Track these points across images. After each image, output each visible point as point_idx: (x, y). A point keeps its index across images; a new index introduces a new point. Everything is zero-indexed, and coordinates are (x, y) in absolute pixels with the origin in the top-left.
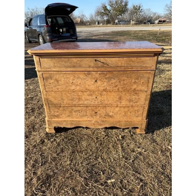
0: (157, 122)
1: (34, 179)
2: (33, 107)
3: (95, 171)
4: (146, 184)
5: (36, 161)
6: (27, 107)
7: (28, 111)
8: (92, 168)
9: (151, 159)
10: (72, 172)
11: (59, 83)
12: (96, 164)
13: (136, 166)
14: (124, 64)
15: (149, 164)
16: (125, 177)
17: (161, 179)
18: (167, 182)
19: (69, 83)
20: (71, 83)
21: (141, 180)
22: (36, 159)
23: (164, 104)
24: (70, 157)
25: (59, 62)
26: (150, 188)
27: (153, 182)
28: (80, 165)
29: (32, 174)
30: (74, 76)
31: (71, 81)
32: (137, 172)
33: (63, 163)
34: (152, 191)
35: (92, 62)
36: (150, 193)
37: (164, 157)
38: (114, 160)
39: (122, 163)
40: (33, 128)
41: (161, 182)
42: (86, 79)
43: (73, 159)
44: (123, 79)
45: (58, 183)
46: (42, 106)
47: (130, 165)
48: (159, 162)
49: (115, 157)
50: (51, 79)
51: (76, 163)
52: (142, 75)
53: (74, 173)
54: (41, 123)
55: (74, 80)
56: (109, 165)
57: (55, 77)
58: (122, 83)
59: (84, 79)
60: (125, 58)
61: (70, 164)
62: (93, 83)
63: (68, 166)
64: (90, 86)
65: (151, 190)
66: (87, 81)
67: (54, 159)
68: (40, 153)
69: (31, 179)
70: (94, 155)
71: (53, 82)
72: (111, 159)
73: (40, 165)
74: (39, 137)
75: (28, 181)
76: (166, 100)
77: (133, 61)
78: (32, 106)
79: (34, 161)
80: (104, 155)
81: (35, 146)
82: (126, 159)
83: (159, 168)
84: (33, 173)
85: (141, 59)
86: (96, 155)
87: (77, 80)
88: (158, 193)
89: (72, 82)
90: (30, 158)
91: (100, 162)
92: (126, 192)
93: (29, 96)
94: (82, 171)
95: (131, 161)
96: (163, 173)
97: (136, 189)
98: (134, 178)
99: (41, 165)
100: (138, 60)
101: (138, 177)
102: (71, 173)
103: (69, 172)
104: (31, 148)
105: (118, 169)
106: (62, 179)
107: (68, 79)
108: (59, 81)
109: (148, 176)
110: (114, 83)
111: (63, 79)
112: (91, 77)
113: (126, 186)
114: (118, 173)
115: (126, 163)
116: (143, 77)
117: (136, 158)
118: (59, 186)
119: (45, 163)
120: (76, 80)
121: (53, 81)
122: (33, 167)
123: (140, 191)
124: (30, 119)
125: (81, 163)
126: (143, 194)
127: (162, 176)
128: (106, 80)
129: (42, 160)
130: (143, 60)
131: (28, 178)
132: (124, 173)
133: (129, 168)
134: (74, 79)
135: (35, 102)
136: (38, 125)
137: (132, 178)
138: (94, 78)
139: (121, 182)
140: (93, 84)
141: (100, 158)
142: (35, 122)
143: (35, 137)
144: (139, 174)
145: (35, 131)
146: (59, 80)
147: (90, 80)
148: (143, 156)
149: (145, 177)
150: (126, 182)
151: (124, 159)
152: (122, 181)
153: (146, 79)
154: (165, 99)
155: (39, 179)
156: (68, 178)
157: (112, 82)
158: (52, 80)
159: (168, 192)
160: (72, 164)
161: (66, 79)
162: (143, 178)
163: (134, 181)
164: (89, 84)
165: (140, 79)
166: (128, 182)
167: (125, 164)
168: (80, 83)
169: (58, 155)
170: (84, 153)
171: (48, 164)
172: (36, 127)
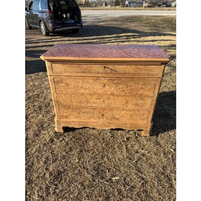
0: (162, 125)
1: (47, 174)
2: (40, 105)
3: (101, 169)
4: (146, 182)
5: (47, 158)
6: (34, 105)
7: (35, 108)
8: (99, 167)
9: (154, 160)
11: (69, 86)
12: (102, 163)
13: (139, 166)
14: (132, 71)
15: (151, 165)
16: (128, 176)
17: (161, 179)
18: (166, 181)
19: (78, 87)
21: (143, 179)
22: (47, 156)
24: (79, 156)
25: (69, 68)
26: (150, 186)
27: (153, 181)
28: (88, 163)
29: (45, 170)
30: (84, 81)
32: (139, 171)
33: (72, 161)
34: (152, 188)
35: (101, 69)
37: (166, 159)
38: (119, 159)
39: (126, 163)
40: (42, 127)
41: (161, 181)
43: (81, 157)
44: (130, 85)
45: (69, 178)
46: (49, 104)
47: (133, 165)
48: (161, 163)
49: (120, 157)
50: (62, 83)
51: (84, 161)
52: (148, 82)
53: (83, 170)
54: (49, 122)
55: (83, 84)
56: (114, 165)
57: (65, 81)
58: (129, 88)
59: (93, 84)
60: (133, 66)
61: (79, 162)
62: (101, 87)
63: (77, 164)
64: (98, 90)
66: (95, 85)
67: (64, 157)
68: (50, 151)
69: (45, 174)
70: (100, 155)
72: (116, 159)
73: (51, 162)
74: (48, 136)
75: (42, 175)
77: (140, 69)
78: (39, 104)
79: (46, 158)
80: (110, 155)
81: (45, 144)
82: (130, 159)
83: (160, 168)
85: (148, 67)
86: (102, 155)
88: (158, 190)
89: (81, 86)
90: (42, 155)
91: (106, 162)
92: (129, 188)
93: (35, 93)
94: (90, 169)
95: (134, 161)
96: (163, 174)
97: (138, 186)
98: (136, 177)
99: (52, 162)
100: (145, 68)
101: (140, 176)
102: (80, 170)
103: (77, 169)
104: (42, 146)
105: (122, 168)
106: (71, 175)
107: (78, 84)
108: (69, 85)
109: (149, 175)
110: (122, 88)
111: (73, 83)
112: (100, 82)
113: (128, 183)
114: (122, 172)
116: (149, 84)
117: (139, 159)
118: (69, 181)
119: (55, 160)
120: (85, 84)
121: (63, 85)
122: (45, 164)
123: (141, 187)
124: (38, 118)
125: (88, 162)
126: (143, 190)
127: (162, 176)
128: (114, 85)
129: (52, 157)
130: (150, 68)
131: (42, 173)
132: (127, 172)
133: (132, 168)
135: (42, 100)
136: (46, 124)
137: (135, 176)
138: (102, 83)
139: (125, 179)
140: (101, 89)
141: (106, 157)
142: (44, 121)
143: (44, 135)
144: (141, 173)
145: (43, 129)
147: (98, 85)
148: (146, 157)
150: (129, 179)
151: (128, 160)
153: (152, 86)
155: (51, 174)
156: (77, 174)
157: (119, 87)
159: (166, 190)
161: (75, 83)
162: (145, 177)
163: (137, 179)
164: (97, 88)
165: (147, 85)
166: (131, 179)
167: (129, 164)
168: (89, 88)
169: (67, 153)
170: (91, 153)
171: (58, 162)
172: (45, 126)
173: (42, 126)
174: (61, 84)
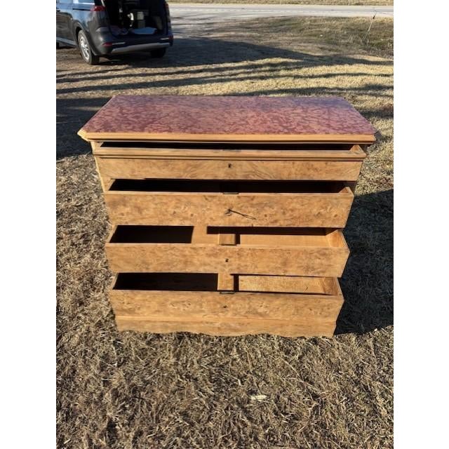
0: (353, 271)
1: (107, 394)
2: (84, 230)
3: (226, 379)
4: (323, 404)
5: (106, 357)
6: (72, 231)
7: (74, 239)
8: (220, 372)
9: (337, 352)
10: (181, 380)
11: (144, 213)
12: (228, 362)
13: (306, 367)
15: (331, 364)
16: (284, 390)
17: (354, 395)
18: (363, 400)
19: (166, 213)
20: (171, 215)
21: (315, 396)
22: (106, 352)
23: (370, 227)
24: (176, 349)
26: (331, 413)
27: (337, 401)
28: (196, 366)
29: (102, 385)
30: (179, 200)
31: (171, 210)
32: (307, 380)
33: (161, 361)
34: (335, 418)
35: (221, 169)
36: (332, 421)
37: (362, 349)
38: (263, 354)
39: (279, 361)
40: (91, 283)
41: (353, 400)
42: (206, 206)
43: (180, 352)
44: (290, 208)
45: (156, 403)
47: (294, 366)
48: (352, 359)
49: (265, 349)
50: (125, 205)
51: (187, 362)
53: (185, 382)
54: (106, 270)
55: (177, 207)
56: (253, 366)
57: (133, 201)
58: (288, 215)
59: (202, 206)
60: (298, 162)
61: (176, 364)
62: (221, 214)
63: (172, 369)
64: (214, 220)
65: (333, 415)
66: (208, 209)
67: (142, 353)
68: (112, 340)
69: (102, 395)
70: (223, 344)
71: (130, 212)
72: (256, 353)
73: (116, 364)
74: (106, 303)
75: (96, 398)
76: (375, 216)
77: (316, 169)
78: (83, 227)
79: (103, 357)
80: (243, 343)
81: (99, 325)
82: (287, 352)
83: (351, 371)
84: (102, 382)
86: (227, 345)
87: (185, 208)
88: (347, 421)
89: (172, 212)
90: (93, 350)
91: (235, 360)
92: (287, 420)
93: (73, 203)
94: (201, 379)
95: (296, 357)
96: (357, 383)
97: (305, 414)
98: (300, 392)
99: (118, 366)
101: (309, 390)
102: (179, 382)
103: (174, 380)
104: (92, 329)
105: (270, 374)
106: (162, 394)
107: (165, 207)
108: (143, 210)
109: (328, 388)
110: (271, 215)
111: (153, 206)
112: (218, 202)
113: (285, 407)
114: (271, 381)
115: (286, 362)
117: (306, 351)
118: (157, 409)
119: (124, 361)
120: (183, 208)
121: (128, 209)
122: (102, 370)
123: (312, 417)
124: (83, 260)
125: (198, 362)
126: (318, 423)
127: (355, 389)
128: (253, 209)
129: (118, 354)
131: (95, 393)
132: (282, 382)
133: (292, 372)
134: (178, 205)
135: (88, 218)
136: (100, 275)
137: (298, 391)
138: (225, 205)
139: (277, 400)
140: (222, 217)
141: (235, 349)
142: (94, 268)
143: (98, 303)
144: (311, 383)
145: (95, 289)
146: (142, 207)
147: (214, 208)
148: (320, 346)
149: (323, 390)
150: (286, 399)
151: (282, 353)
152: (278, 397)
154: (373, 215)
155: (116, 394)
156: (173, 393)
157: (265, 213)
158: (127, 207)
159: (363, 420)
160: (180, 363)
161: (159, 206)
162: (319, 393)
163: (302, 397)
164: (212, 216)
166: (290, 399)
167: (284, 364)
168: (192, 215)
169: (149, 343)
170: (202, 340)
171: (130, 364)
172: (97, 280)
173: (91, 280)
174: (122, 207)
